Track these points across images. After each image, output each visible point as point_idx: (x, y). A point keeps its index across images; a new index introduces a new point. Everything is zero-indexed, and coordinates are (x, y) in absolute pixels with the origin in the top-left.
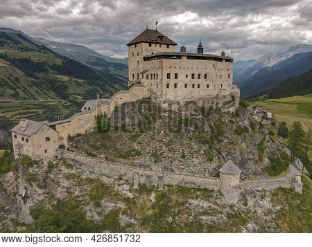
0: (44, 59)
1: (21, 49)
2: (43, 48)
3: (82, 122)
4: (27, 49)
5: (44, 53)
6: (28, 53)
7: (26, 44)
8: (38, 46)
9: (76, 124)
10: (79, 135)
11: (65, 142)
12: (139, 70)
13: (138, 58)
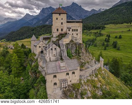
12: (63, 27)
13: (62, 21)
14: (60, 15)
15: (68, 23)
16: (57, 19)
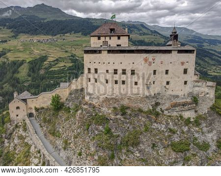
0: (153, 40)
1: (140, 34)
2: (155, 33)
3: (46, 99)
4: (144, 34)
5: (154, 35)
6: (144, 36)
7: (144, 30)
8: (151, 31)
9: (41, 100)
10: (43, 108)
11: (34, 111)
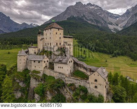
12: (61, 41)
13: (60, 36)
14: (59, 30)
15: (64, 38)
16: (56, 33)
